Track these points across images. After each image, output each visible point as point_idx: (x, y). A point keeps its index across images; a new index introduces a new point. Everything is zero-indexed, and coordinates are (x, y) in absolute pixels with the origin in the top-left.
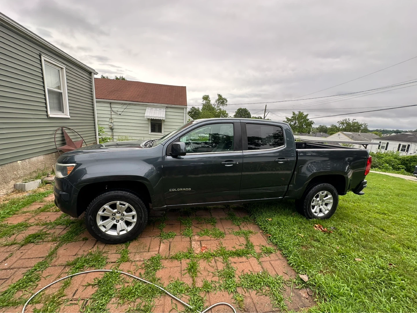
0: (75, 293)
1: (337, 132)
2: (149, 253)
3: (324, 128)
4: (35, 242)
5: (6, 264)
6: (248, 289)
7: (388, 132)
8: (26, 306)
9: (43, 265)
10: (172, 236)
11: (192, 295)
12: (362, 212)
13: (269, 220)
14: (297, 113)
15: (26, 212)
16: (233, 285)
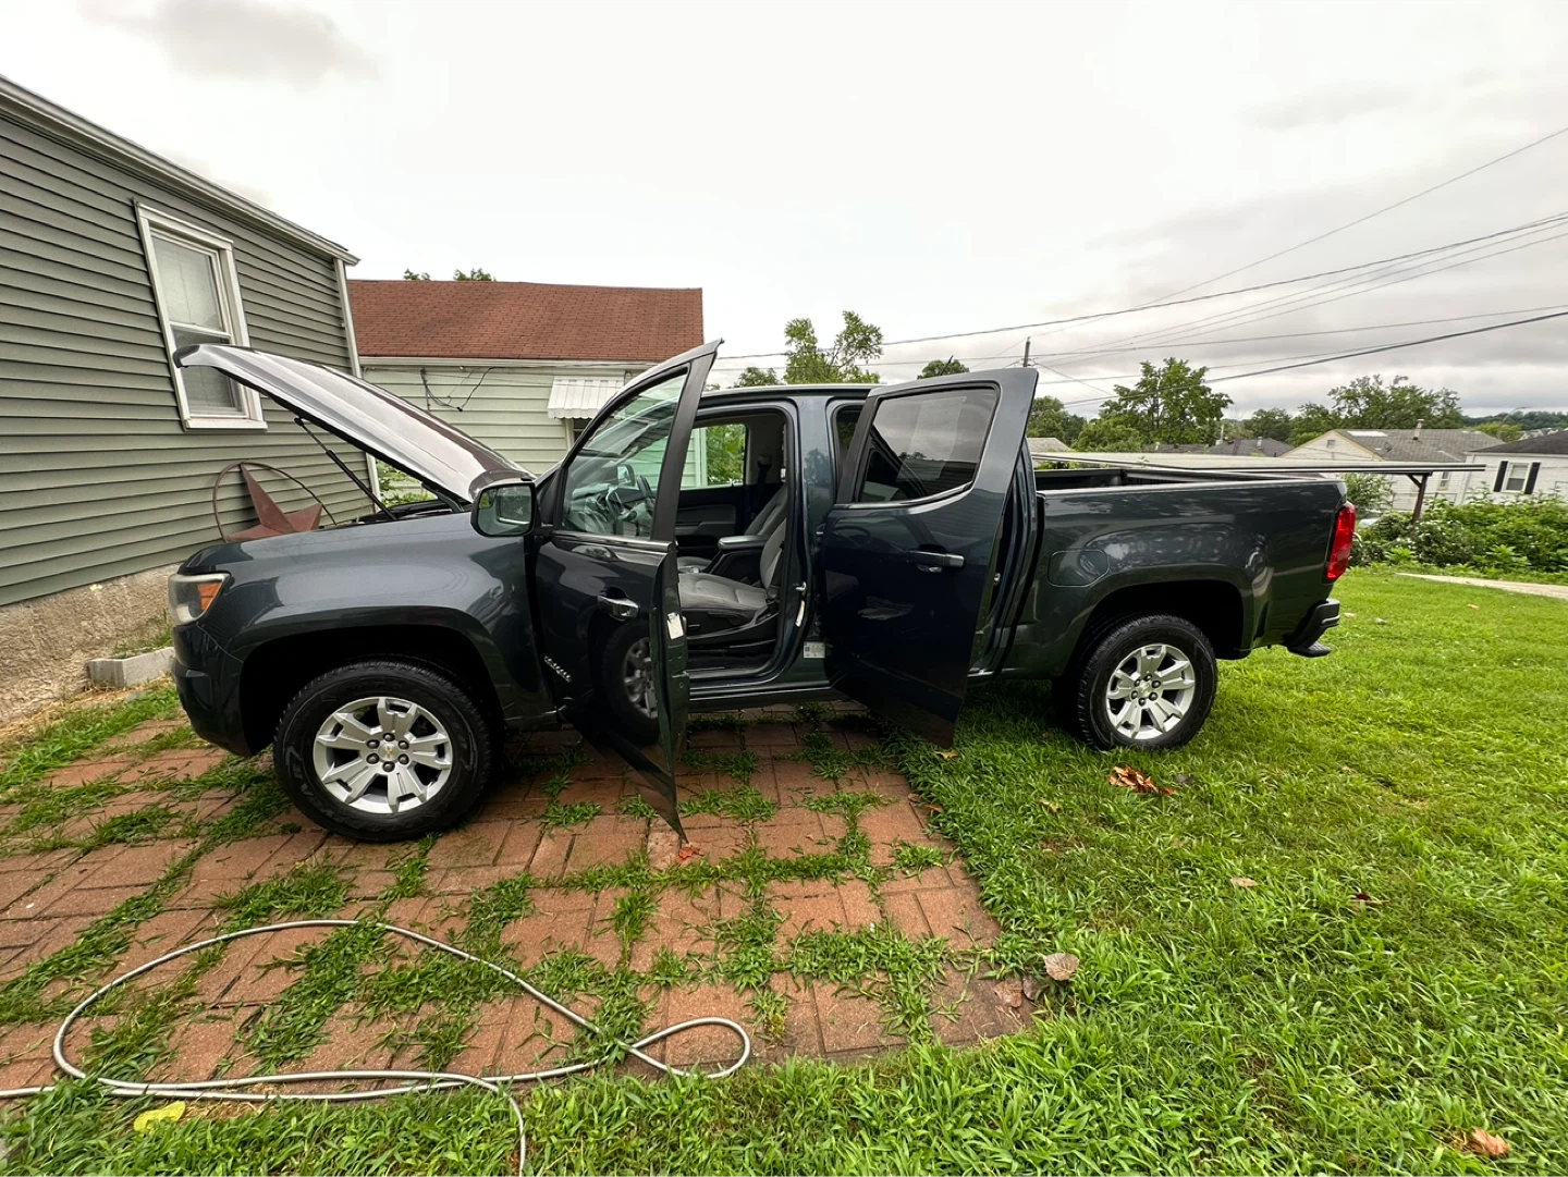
0: (229, 988)
1: (1322, 431)
2: (497, 870)
3: (1277, 422)
4: (128, 839)
5: (29, 906)
6: (813, 977)
7: (1551, 422)
8: (73, 1021)
9: (143, 907)
10: (586, 815)
11: (609, 995)
12: (1329, 724)
13: (946, 756)
14: (1159, 365)
15: (114, 752)
16: (760, 964)
